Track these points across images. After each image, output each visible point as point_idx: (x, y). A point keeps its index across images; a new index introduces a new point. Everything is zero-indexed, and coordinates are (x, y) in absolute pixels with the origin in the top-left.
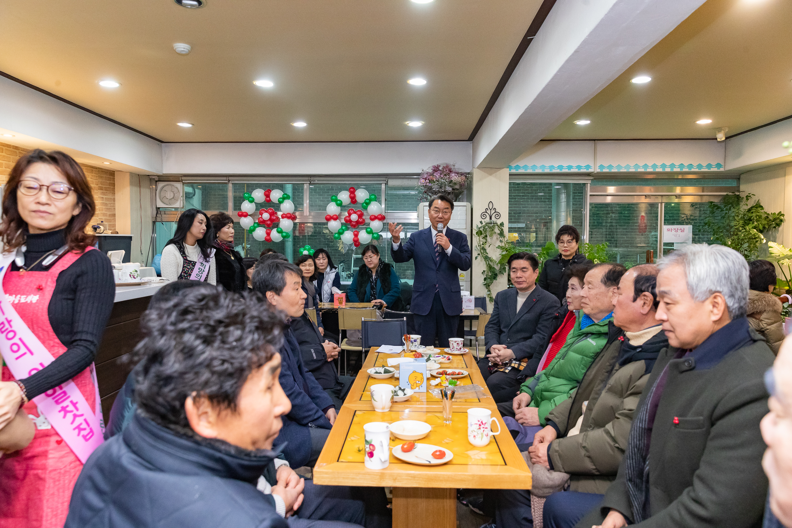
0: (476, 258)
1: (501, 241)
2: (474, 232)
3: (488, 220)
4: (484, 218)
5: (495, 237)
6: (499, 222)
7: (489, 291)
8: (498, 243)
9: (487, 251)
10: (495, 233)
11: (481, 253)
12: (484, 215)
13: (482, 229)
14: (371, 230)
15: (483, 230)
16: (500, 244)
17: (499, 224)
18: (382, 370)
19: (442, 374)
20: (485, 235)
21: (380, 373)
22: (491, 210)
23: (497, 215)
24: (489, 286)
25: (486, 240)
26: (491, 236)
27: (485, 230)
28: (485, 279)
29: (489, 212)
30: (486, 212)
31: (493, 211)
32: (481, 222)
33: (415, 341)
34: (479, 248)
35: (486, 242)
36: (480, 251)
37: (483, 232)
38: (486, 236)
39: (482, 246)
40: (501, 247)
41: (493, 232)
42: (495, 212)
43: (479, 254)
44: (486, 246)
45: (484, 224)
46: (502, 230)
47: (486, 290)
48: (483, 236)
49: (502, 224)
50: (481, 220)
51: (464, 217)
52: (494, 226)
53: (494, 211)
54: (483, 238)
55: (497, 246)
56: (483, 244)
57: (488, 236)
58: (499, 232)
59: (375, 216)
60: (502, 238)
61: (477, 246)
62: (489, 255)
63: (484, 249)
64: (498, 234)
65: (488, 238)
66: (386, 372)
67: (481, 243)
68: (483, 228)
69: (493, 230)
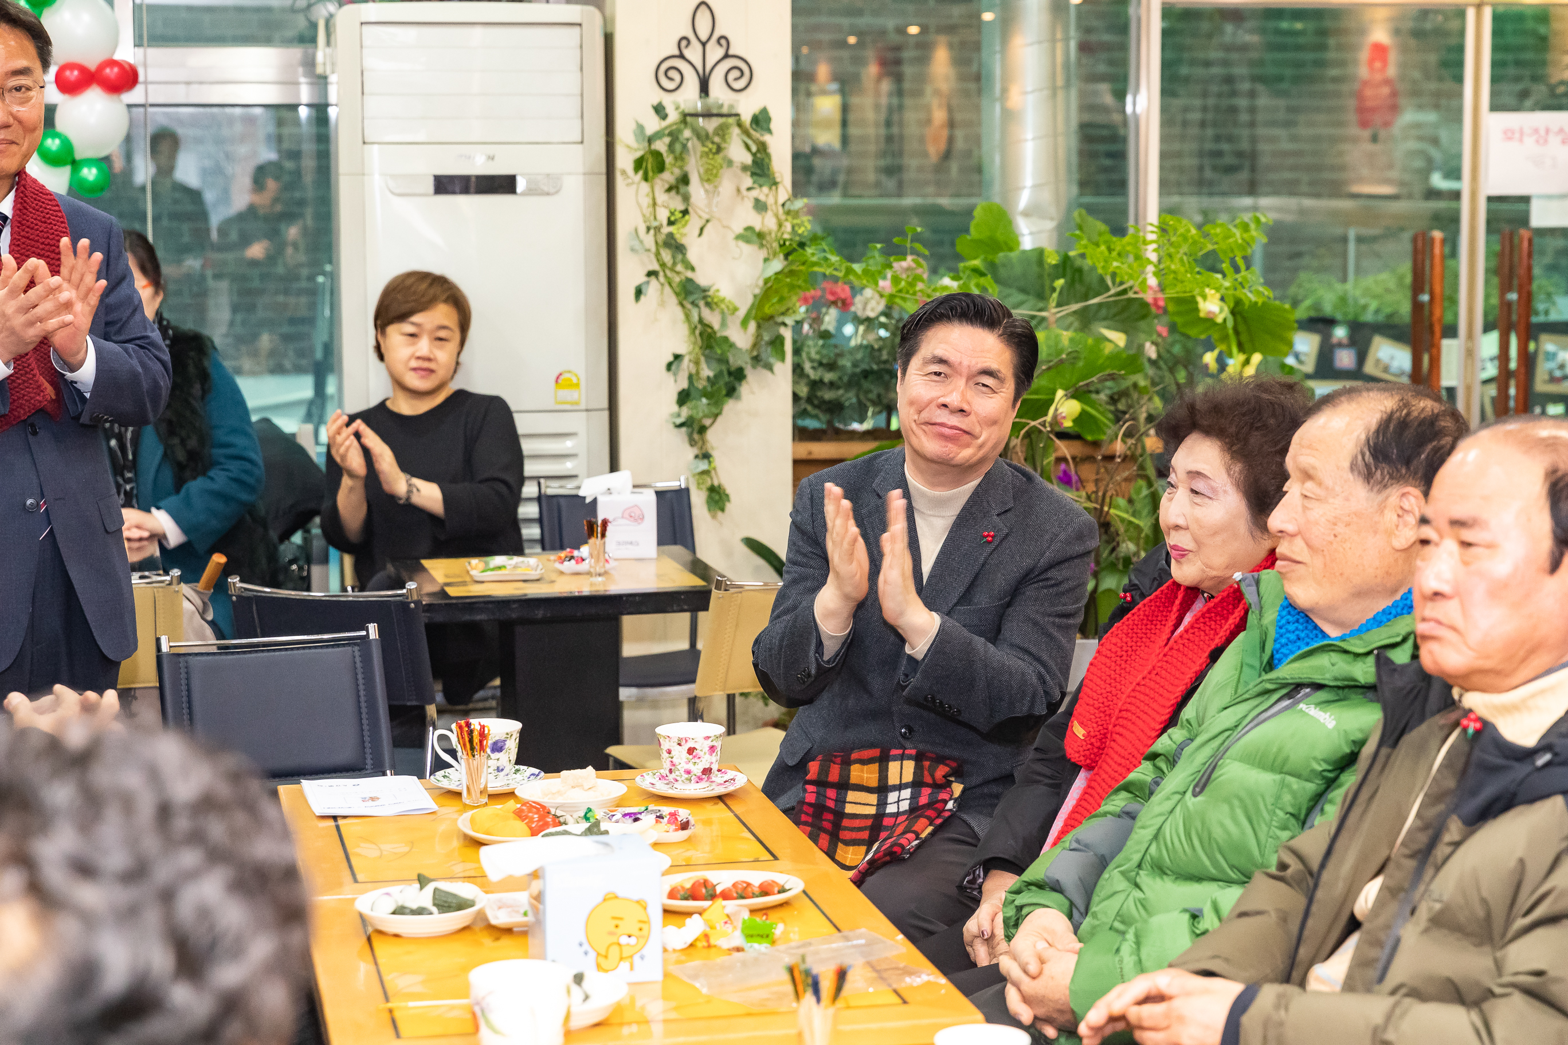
0: (639, 292)
1: (760, 206)
2: (624, 160)
3: (689, 96)
4: (671, 86)
5: (727, 184)
6: (747, 107)
7: (706, 456)
8: (746, 217)
9: (692, 256)
10: (730, 163)
11: (663, 265)
12: (672, 74)
13: (661, 146)
14: (67, 146)
15: (671, 147)
16: (756, 221)
17: (746, 118)
18: (424, 898)
19: (693, 895)
20: (677, 172)
21: (420, 911)
22: (704, 44)
23: (735, 74)
24: (703, 430)
25: (686, 198)
26: (710, 177)
27: (678, 147)
28: (683, 398)
29: (694, 53)
30: (682, 56)
31: (715, 53)
32: (659, 110)
33: (498, 747)
34: (649, 240)
35: (685, 212)
36: (658, 254)
37: (669, 160)
38: (685, 180)
39: (666, 230)
40: (761, 236)
41: (719, 158)
42: (727, 56)
43: (651, 274)
44: (687, 234)
45: (673, 116)
46: (763, 147)
47: (690, 452)
48: (669, 177)
49: (761, 120)
50: (657, 96)
51: (570, 82)
52: (722, 131)
53: (720, 52)
54: (669, 190)
55: (739, 229)
56: (671, 223)
57: (694, 179)
58: (748, 159)
59: (82, 69)
60: (765, 189)
61: (642, 229)
62: (702, 279)
63: (677, 248)
64: (745, 168)
65: (696, 189)
66: (446, 903)
67: (663, 215)
68: (667, 140)
69: (719, 149)
